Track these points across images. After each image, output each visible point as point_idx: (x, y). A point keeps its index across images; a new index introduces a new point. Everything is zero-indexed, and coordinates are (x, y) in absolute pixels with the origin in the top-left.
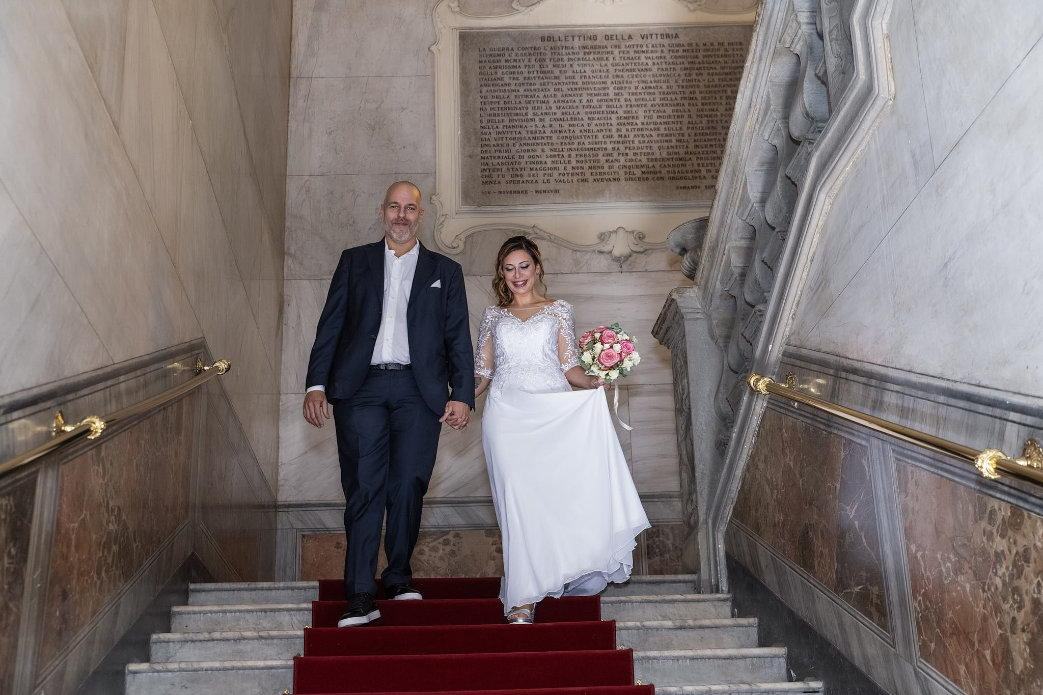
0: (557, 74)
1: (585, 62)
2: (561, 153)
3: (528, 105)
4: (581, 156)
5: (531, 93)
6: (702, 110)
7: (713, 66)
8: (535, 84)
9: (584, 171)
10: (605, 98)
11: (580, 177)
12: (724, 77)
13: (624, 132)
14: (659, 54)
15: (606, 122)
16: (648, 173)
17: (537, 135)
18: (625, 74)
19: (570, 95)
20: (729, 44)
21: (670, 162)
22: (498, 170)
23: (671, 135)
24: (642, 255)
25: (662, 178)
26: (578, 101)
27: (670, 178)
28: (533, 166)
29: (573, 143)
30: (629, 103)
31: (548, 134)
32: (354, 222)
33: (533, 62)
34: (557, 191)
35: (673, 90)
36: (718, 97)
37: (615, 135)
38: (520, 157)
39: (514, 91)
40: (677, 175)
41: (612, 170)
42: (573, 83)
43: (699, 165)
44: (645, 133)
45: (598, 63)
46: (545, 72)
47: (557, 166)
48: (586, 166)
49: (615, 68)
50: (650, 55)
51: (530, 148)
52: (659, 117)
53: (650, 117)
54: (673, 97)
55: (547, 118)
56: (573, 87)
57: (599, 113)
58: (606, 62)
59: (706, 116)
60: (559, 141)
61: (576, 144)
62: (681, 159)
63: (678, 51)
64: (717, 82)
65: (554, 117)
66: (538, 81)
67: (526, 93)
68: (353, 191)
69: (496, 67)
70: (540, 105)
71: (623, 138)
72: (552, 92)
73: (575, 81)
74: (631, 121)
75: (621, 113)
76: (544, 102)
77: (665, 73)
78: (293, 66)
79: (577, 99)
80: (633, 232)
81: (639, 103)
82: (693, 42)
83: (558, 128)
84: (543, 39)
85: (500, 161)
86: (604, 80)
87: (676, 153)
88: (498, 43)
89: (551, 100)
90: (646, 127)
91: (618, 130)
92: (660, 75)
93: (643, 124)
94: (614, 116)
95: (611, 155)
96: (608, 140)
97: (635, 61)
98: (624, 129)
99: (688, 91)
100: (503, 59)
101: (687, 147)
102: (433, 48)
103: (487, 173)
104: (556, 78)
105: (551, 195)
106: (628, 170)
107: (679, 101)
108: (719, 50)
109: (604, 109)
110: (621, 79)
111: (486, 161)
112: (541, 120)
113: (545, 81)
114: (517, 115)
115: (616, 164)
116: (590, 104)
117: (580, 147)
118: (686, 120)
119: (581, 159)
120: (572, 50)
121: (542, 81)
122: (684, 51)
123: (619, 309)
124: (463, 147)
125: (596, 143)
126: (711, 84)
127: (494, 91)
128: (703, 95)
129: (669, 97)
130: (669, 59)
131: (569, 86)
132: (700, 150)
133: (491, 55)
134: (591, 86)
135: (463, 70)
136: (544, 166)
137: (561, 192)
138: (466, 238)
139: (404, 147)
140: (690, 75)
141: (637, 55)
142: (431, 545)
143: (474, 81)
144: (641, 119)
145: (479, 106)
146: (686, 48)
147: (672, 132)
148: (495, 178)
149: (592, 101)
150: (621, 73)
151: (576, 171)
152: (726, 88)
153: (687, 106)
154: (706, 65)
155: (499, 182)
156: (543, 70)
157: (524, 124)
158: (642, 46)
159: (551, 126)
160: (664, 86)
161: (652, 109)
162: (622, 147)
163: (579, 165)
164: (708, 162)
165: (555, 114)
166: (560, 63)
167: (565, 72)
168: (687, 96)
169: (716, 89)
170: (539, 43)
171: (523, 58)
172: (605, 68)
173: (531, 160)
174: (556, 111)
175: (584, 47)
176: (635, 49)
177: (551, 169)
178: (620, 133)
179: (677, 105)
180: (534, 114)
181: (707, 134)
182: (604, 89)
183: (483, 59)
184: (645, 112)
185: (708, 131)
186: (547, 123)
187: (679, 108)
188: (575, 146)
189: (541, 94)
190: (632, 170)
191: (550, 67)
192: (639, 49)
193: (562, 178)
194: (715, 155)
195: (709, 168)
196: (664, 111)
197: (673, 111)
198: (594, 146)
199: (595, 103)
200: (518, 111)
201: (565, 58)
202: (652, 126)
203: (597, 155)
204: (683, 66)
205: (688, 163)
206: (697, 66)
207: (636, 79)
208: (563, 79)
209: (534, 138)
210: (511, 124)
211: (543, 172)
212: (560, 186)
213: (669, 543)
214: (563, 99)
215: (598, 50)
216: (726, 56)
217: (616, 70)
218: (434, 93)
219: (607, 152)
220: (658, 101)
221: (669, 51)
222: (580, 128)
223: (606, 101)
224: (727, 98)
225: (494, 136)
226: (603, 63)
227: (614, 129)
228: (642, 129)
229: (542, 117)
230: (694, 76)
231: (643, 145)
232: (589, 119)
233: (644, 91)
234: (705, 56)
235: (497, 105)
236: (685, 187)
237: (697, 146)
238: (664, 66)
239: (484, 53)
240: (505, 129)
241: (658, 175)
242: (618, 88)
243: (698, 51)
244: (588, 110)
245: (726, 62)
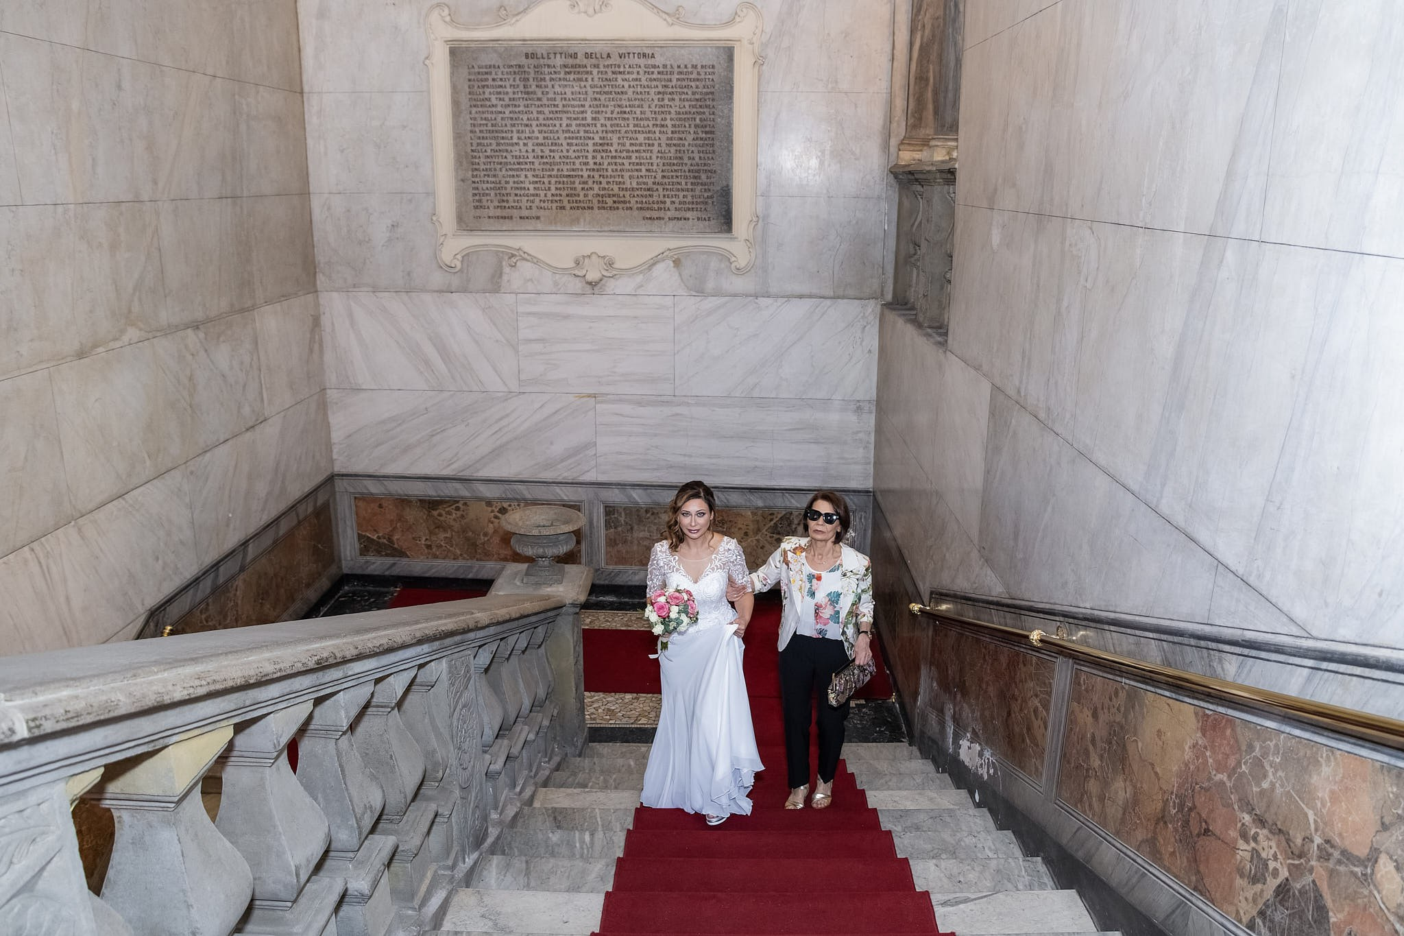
0: (540, 95)
1: (566, 83)
2: (542, 180)
3: (514, 129)
4: (560, 183)
5: (516, 116)
6: (671, 139)
7: (685, 90)
8: (519, 106)
9: (562, 198)
10: (584, 122)
11: (559, 205)
12: (693, 103)
13: (598, 160)
14: (634, 76)
15: (583, 148)
16: (619, 202)
17: (521, 160)
18: (603, 97)
19: (551, 119)
20: (702, 67)
21: (639, 193)
22: (487, 195)
23: (641, 164)
24: (612, 279)
25: (631, 208)
26: (558, 125)
27: (637, 208)
28: (517, 192)
29: (553, 170)
30: (604, 128)
31: (531, 159)
32: (369, 240)
33: (518, 82)
34: (538, 218)
35: (646, 116)
36: (687, 125)
37: (591, 162)
38: (507, 182)
39: (500, 112)
40: (644, 205)
41: (586, 199)
42: (554, 105)
43: (664, 196)
44: (618, 161)
45: (577, 84)
46: (528, 93)
47: (538, 192)
48: (564, 193)
49: (593, 90)
50: (627, 76)
51: (515, 173)
52: (631, 144)
53: (624, 145)
54: (646, 123)
55: (530, 143)
56: (554, 109)
57: (577, 138)
58: (585, 83)
59: (675, 145)
60: (541, 167)
61: (556, 170)
62: (649, 190)
63: (653, 73)
64: (687, 109)
65: (536, 141)
66: (522, 103)
67: (511, 115)
68: (366, 209)
69: (483, 87)
70: (523, 128)
71: (598, 167)
72: (535, 115)
73: (556, 103)
74: (606, 148)
75: (597, 140)
76: (527, 125)
77: (639, 97)
78: (305, 79)
79: (557, 123)
80: (604, 257)
81: (614, 129)
82: (668, 63)
83: (540, 154)
84: (527, 56)
85: (489, 185)
86: (583, 103)
87: (644, 183)
88: (486, 60)
89: (534, 123)
90: (620, 154)
91: (594, 157)
92: (636, 99)
93: (616, 151)
94: (590, 142)
95: (585, 183)
96: (584, 167)
97: (613, 83)
98: (599, 157)
99: (659, 117)
100: (490, 77)
101: (655, 177)
102: (427, 62)
103: (477, 198)
104: (539, 99)
105: (533, 221)
106: (601, 199)
107: (651, 128)
108: (692, 73)
109: (582, 134)
110: (598, 103)
111: (476, 185)
112: (525, 145)
113: (529, 102)
114: (503, 138)
115: (591, 193)
116: (570, 128)
117: (560, 173)
118: (656, 148)
119: (559, 186)
120: (554, 69)
121: (526, 103)
122: (659, 73)
123: (590, 328)
124: (456, 170)
125: (573, 170)
126: (681, 110)
127: (483, 113)
128: (673, 122)
129: (642, 123)
130: (644, 83)
131: (550, 109)
132: (666, 180)
133: (479, 73)
134: (571, 109)
135: (454, 88)
136: (527, 192)
137: (542, 219)
138: (463, 257)
139: (407, 167)
140: (663, 100)
141: (614, 76)
142: (447, 510)
143: (464, 99)
144: (615, 147)
145: (469, 128)
146: (661, 69)
147: (642, 161)
148: (485, 203)
149: (571, 125)
150: (598, 96)
151: (555, 198)
152: (694, 116)
153: (657, 135)
154: (679, 90)
155: (488, 208)
156: (527, 90)
157: (509, 148)
158: (619, 66)
159: (533, 151)
160: (638, 110)
161: (626, 135)
162: (596, 174)
163: (558, 192)
164: (673, 193)
165: (537, 138)
166: (543, 83)
167: (547, 93)
168: (658, 123)
169: (686, 116)
170: (523, 61)
171: (509, 76)
172: (584, 90)
173: (516, 185)
174: (539, 135)
175: (565, 66)
176: (613, 69)
177: (533, 195)
178: (595, 160)
179: (649, 132)
180: (519, 138)
181: (674, 165)
182: (583, 112)
183: (472, 77)
184: (619, 138)
185: (675, 162)
186: (530, 148)
187: (650, 135)
188: (555, 173)
189: (525, 117)
190: (604, 199)
191: (534, 87)
192: (617, 69)
193: (542, 205)
194: (679, 187)
195: (674, 199)
196: (637, 139)
197: (645, 138)
198: (572, 173)
199: (573, 128)
200: (504, 135)
201: (548, 77)
202: (625, 154)
203: (574, 183)
204: (657, 90)
205: (655, 194)
206: (670, 90)
207: (612, 103)
208: (545, 101)
209: (519, 164)
210: (498, 148)
211: (527, 198)
212: (541, 213)
213: (622, 519)
214: (545, 122)
215: (578, 70)
216: (698, 80)
217: (594, 92)
218: (430, 111)
219: (583, 180)
220: (631, 128)
221: (645, 72)
222: (560, 154)
223: (584, 125)
224: (696, 126)
225: (483, 160)
226: (583, 84)
227: (590, 156)
228: (615, 157)
229: (525, 141)
230: (666, 102)
231: (615, 174)
232: (568, 144)
233: (619, 116)
234: (678, 80)
235: (485, 128)
236: (650, 218)
237: (664, 177)
238: (639, 90)
239: (473, 70)
240: (493, 154)
241: (628, 205)
242: (596, 112)
243: (672, 73)
244: (567, 135)
245: (697, 87)
